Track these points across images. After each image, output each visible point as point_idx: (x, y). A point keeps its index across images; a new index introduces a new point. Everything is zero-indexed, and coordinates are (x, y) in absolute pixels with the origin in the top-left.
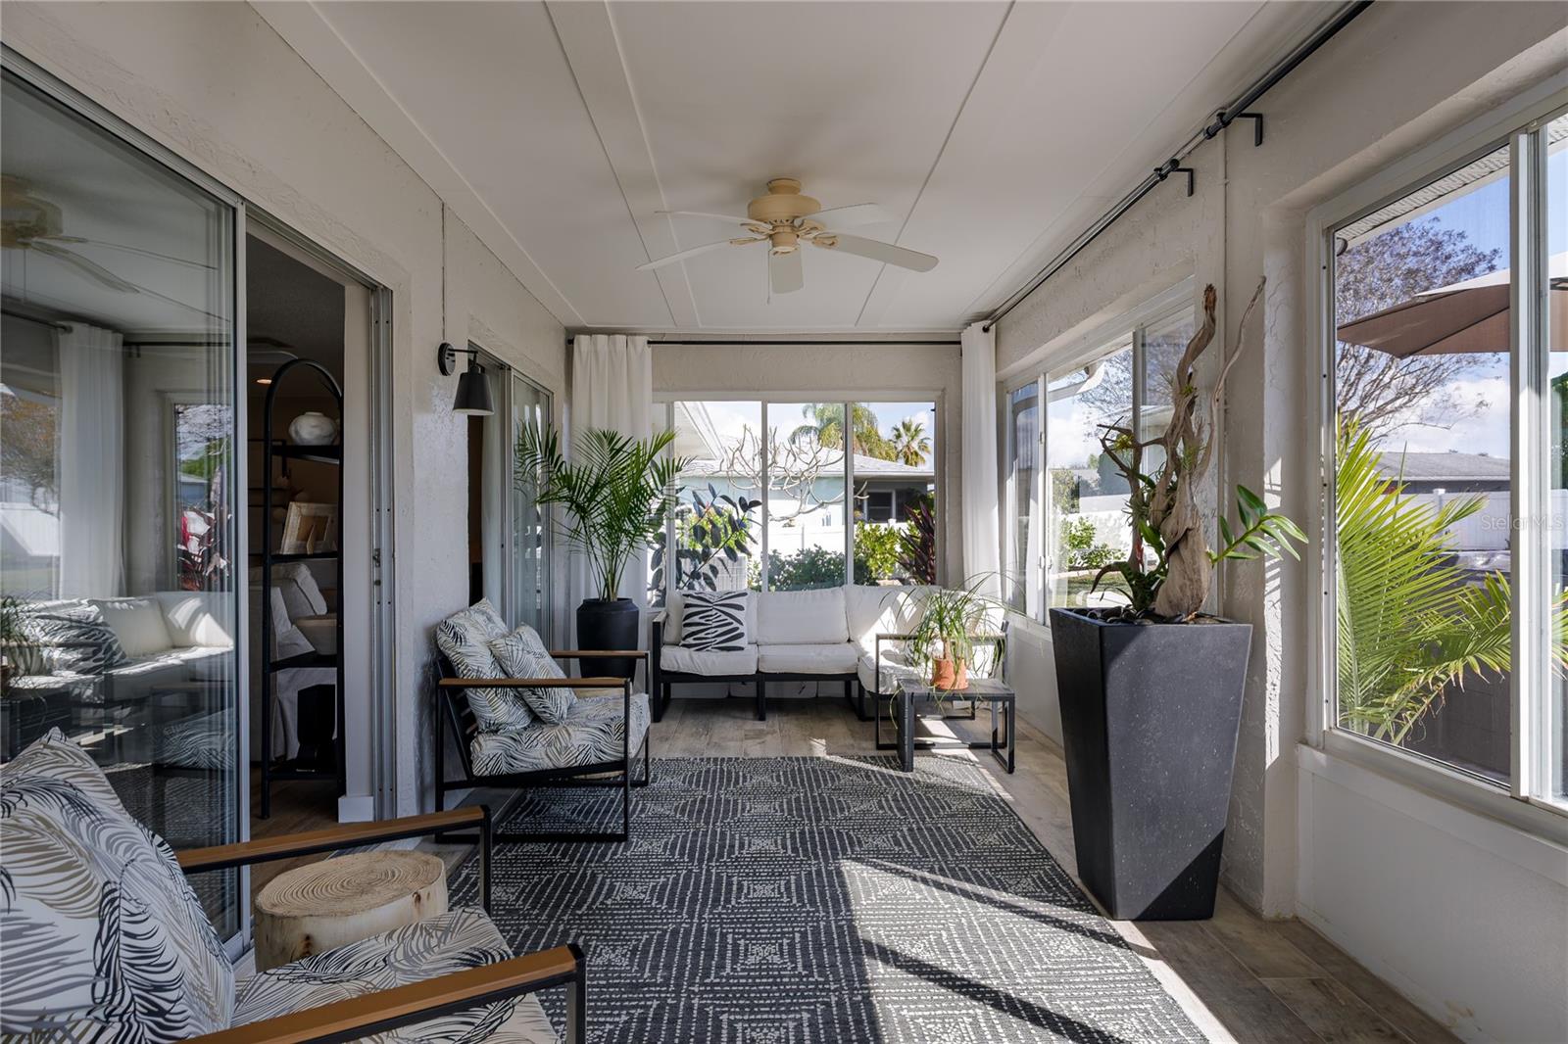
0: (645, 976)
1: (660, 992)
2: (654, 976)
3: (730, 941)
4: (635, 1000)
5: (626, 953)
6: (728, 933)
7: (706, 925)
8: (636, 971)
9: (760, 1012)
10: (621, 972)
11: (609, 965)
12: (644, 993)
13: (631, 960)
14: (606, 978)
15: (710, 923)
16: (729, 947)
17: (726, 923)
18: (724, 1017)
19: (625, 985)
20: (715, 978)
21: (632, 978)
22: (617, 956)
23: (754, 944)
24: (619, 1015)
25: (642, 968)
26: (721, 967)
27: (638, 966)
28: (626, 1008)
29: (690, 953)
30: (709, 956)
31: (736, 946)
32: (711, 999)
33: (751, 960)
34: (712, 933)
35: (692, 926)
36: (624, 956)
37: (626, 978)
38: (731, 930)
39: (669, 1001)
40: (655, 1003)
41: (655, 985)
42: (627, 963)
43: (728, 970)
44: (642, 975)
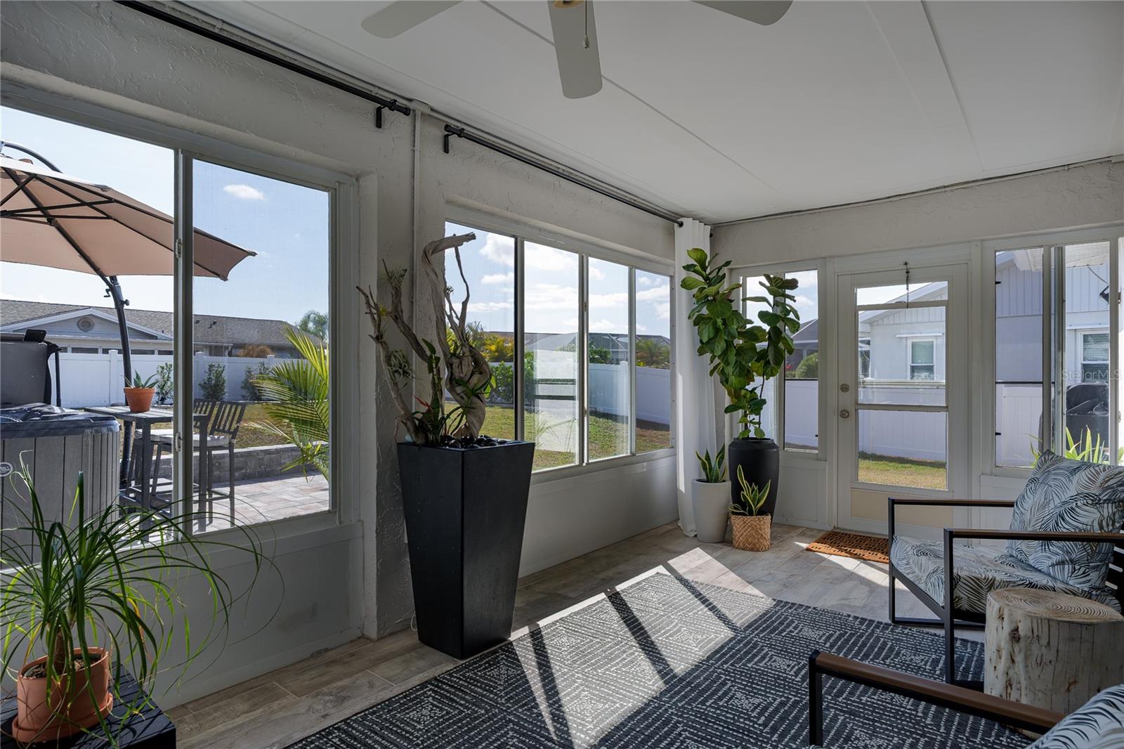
0: (842, 718)
1: (836, 704)
2: (836, 716)
3: (763, 718)
4: (854, 706)
5: (855, 740)
6: (760, 725)
7: (773, 739)
8: (849, 723)
9: (775, 674)
10: (862, 727)
11: (871, 735)
12: (847, 707)
13: (851, 733)
14: (875, 727)
15: (769, 739)
16: (766, 714)
17: (756, 733)
18: (798, 679)
19: (859, 717)
20: (791, 699)
21: (854, 719)
22: (863, 741)
23: (746, 710)
24: (867, 701)
25: (844, 725)
26: (782, 704)
27: (847, 726)
28: (862, 704)
29: (801, 721)
30: (787, 713)
31: (761, 714)
32: (800, 690)
33: (757, 701)
34: (774, 730)
35: (788, 742)
36: (857, 739)
37: (858, 721)
38: (756, 726)
39: (830, 697)
40: (840, 699)
41: (836, 709)
42: (855, 732)
43: (779, 700)
44: (845, 719)
